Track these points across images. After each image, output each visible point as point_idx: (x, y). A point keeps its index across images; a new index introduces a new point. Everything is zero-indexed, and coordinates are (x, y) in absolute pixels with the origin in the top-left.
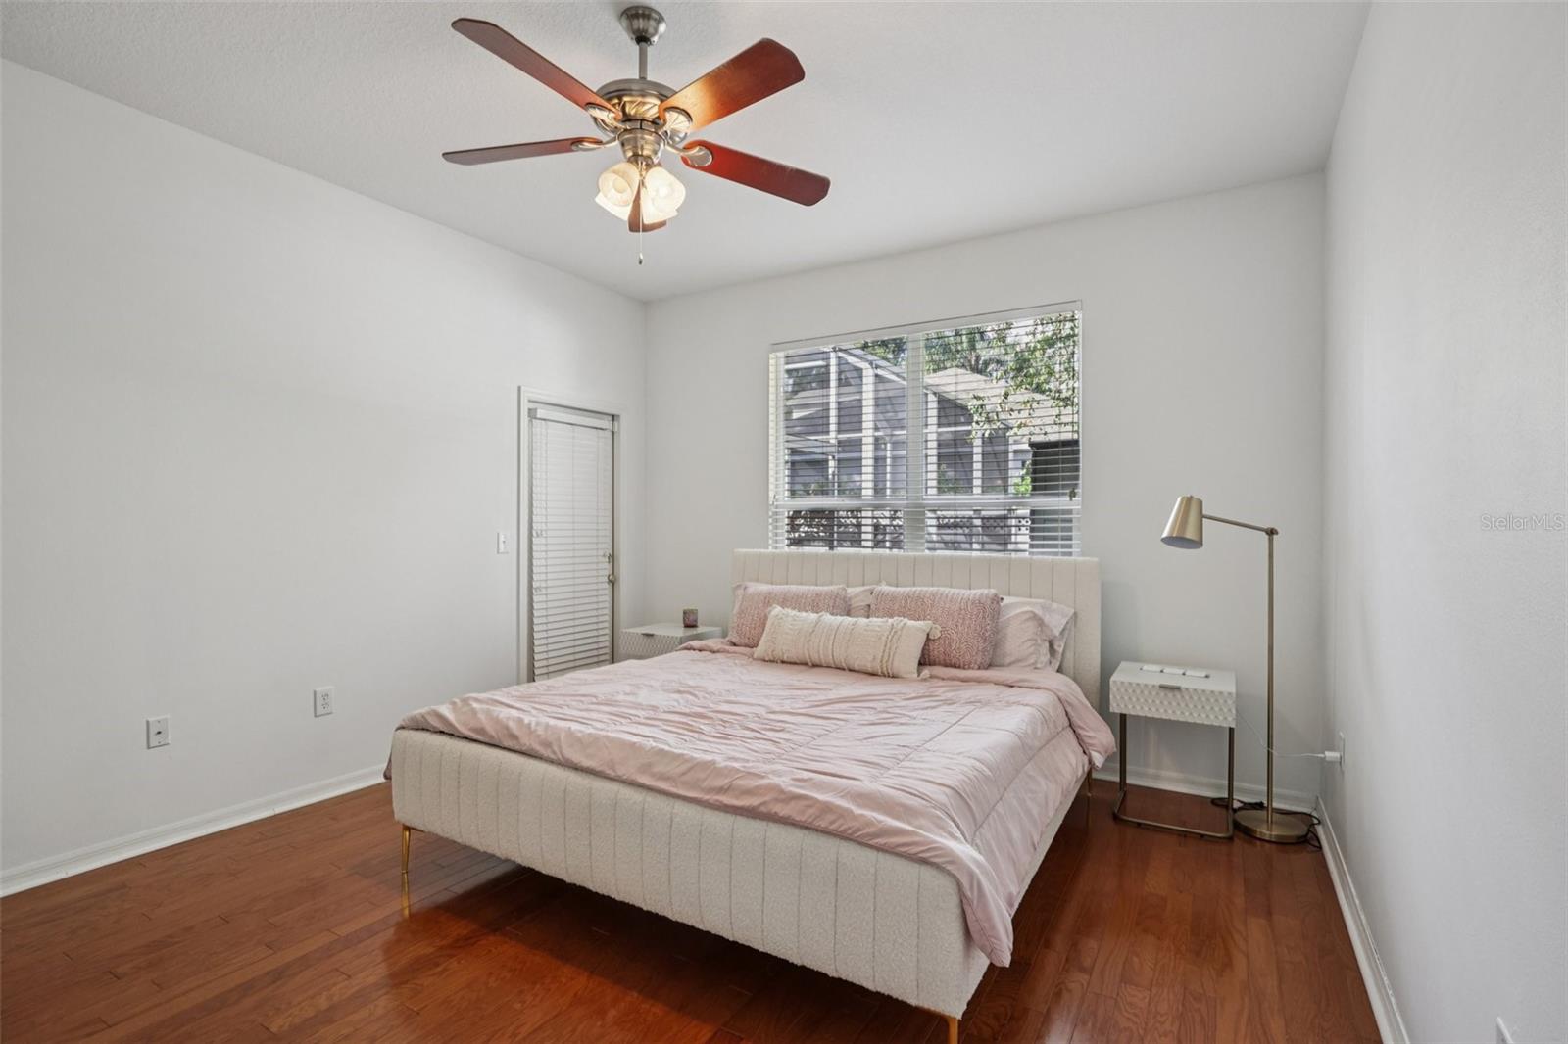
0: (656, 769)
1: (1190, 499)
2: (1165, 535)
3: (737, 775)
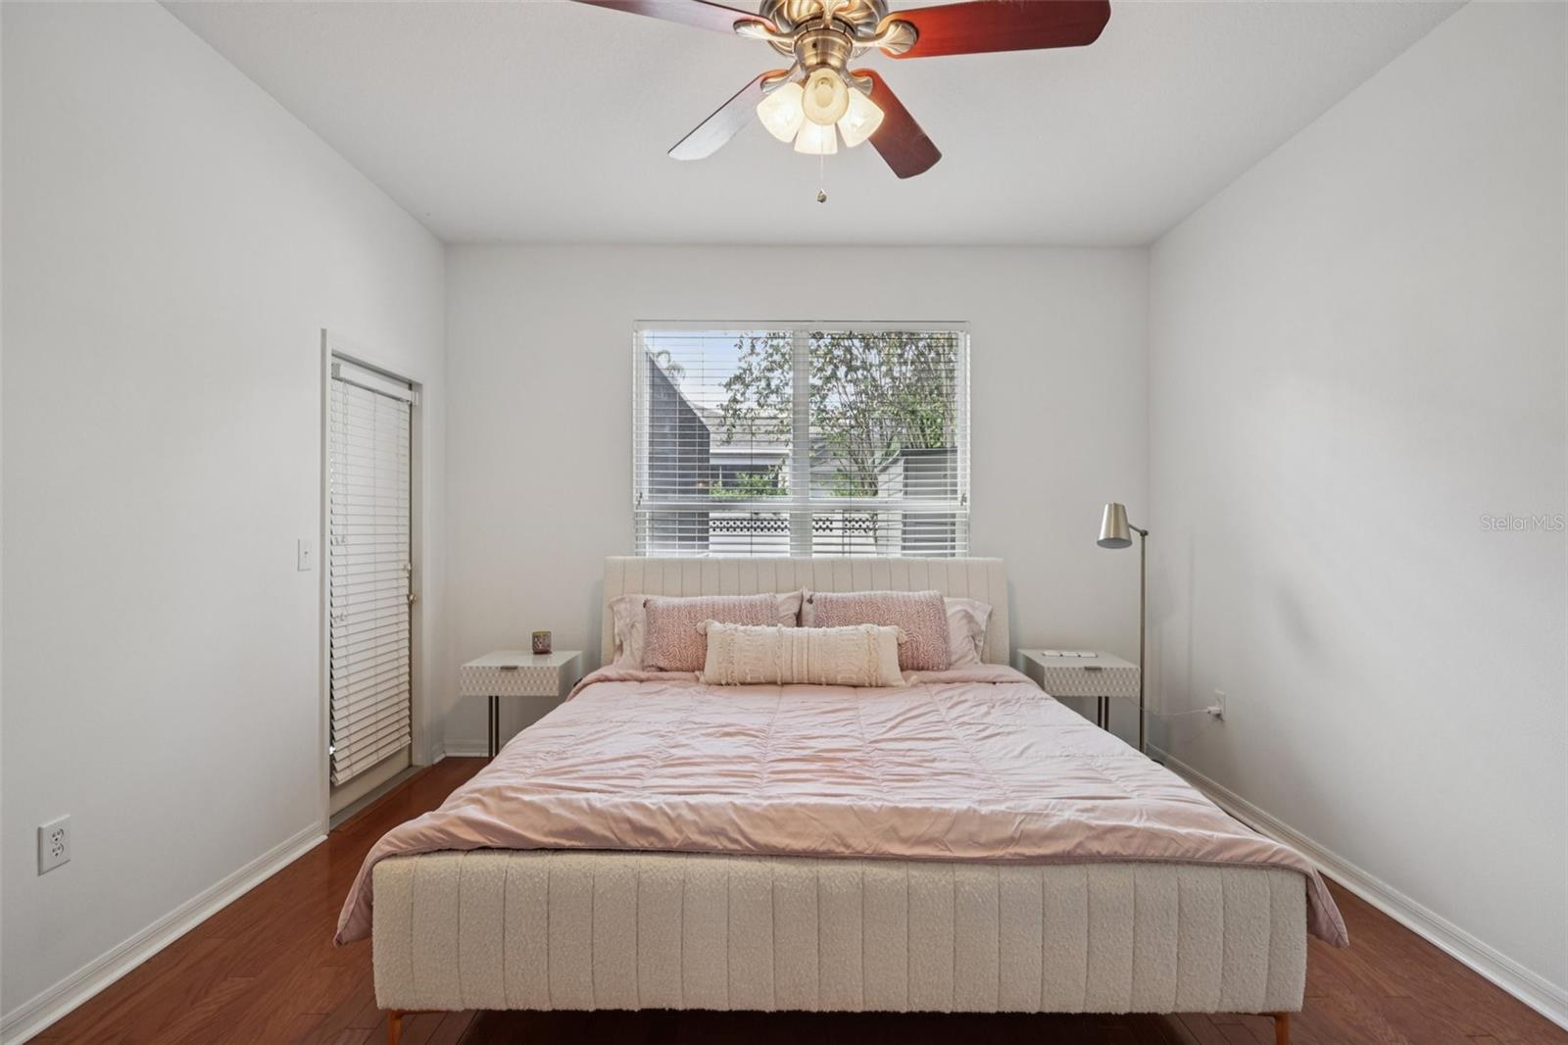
1: (1116, 505)
2: (1102, 537)
3: (1018, 819)
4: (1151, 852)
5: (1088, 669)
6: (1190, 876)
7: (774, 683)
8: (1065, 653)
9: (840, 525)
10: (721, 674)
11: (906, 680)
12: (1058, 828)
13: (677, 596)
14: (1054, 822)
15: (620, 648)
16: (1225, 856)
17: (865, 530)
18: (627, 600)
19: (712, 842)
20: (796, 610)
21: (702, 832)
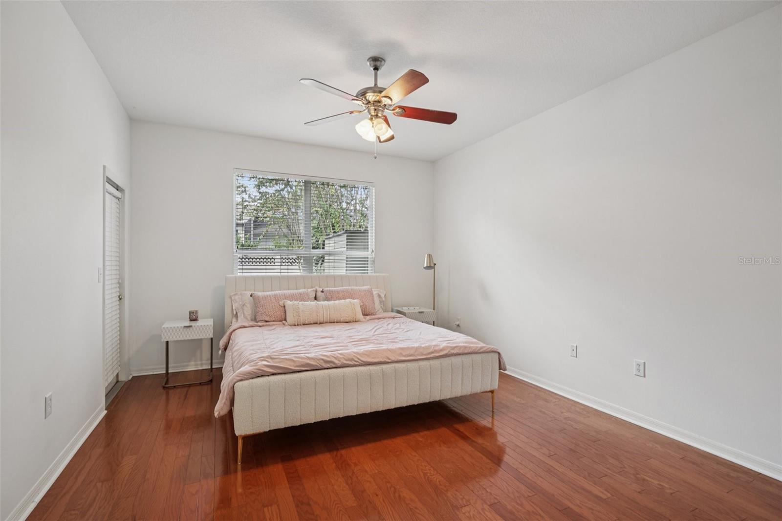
0: (404, 354)
1: (429, 255)
2: (425, 266)
3: (432, 347)
4: (466, 351)
5: (419, 312)
6: (474, 357)
7: (317, 323)
8: (410, 308)
9: (279, 260)
10: (295, 321)
11: (365, 319)
12: (443, 348)
13: (261, 291)
14: (441, 347)
15: (236, 316)
16: (482, 350)
17: (291, 263)
18: (239, 294)
19: (350, 363)
20: (314, 296)
21: (346, 360)
